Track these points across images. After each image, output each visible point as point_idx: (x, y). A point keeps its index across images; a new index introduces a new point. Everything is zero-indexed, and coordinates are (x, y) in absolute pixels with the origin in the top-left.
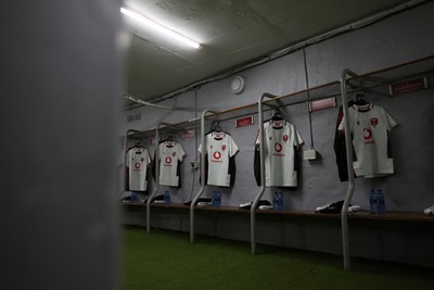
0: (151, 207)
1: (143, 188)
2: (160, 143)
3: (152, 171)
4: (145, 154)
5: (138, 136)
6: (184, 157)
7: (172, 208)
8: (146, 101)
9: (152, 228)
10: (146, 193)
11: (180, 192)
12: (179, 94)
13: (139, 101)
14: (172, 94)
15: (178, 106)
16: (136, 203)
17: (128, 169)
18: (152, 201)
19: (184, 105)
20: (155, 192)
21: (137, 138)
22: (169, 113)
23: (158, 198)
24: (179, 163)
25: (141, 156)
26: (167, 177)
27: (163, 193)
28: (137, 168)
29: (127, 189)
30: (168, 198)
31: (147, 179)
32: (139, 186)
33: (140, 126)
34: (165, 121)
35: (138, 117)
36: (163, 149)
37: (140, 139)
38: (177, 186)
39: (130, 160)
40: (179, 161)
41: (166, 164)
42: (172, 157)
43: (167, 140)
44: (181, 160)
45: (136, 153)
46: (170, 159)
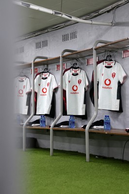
0: (90, 133)
1: (81, 112)
2: (98, 63)
3: (90, 94)
4: (82, 75)
5: (74, 56)
6: (125, 78)
7: (112, 135)
8: (80, 17)
9: (91, 156)
10: (85, 117)
11: (121, 116)
12: (118, 7)
13: (73, 19)
14: (110, 8)
15: (117, 20)
16: (74, 128)
17: (64, 92)
18: (91, 127)
19: (123, 20)
20: (94, 117)
21: (73, 59)
22: (107, 30)
23: (100, 123)
24: (120, 85)
25: (78, 78)
26: (107, 100)
27: (103, 118)
28: (74, 90)
29: (65, 113)
30: (108, 123)
31: (85, 102)
32: (77, 109)
33: (77, 45)
34: (103, 39)
35: (74, 35)
36: (102, 69)
37: (77, 59)
38: (118, 110)
39: (67, 82)
40: (119, 82)
41: (105, 86)
42: (111, 79)
43: (106, 60)
44: (121, 82)
45: (73, 74)
46: (109, 80)
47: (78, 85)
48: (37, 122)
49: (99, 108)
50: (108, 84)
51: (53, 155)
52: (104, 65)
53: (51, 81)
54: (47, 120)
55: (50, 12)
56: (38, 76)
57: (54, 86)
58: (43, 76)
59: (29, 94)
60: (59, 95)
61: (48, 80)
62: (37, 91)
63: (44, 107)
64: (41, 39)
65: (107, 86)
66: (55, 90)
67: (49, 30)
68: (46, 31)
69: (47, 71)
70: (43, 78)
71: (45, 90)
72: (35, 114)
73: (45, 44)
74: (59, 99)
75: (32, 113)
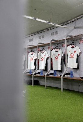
0: (63, 79)
1: (59, 69)
2: (68, 46)
3: (64, 61)
4: (60, 52)
5: (57, 43)
6: (80, 53)
7: (74, 80)
8: (59, 24)
9: (64, 89)
10: (61, 71)
11: (78, 71)
12: (77, 19)
13: (56, 25)
14: (73, 20)
15: (77, 26)
16: (56, 76)
17: (52, 59)
18: (64, 76)
19: (80, 25)
20: (65, 71)
21: (56, 44)
22: (72, 30)
23: (68, 74)
26: (71, 63)
27: (70, 72)
28: (56, 59)
29: (52, 69)
30: (72, 74)
31: (61, 64)
32: (57, 67)
33: (57, 38)
34: (70, 34)
35: (56, 33)
36: (69, 49)
37: (58, 44)
38: (77, 68)
39: (53, 55)
40: (77, 55)
41: (71, 57)
42: (74, 53)
43: (71, 44)
44: (79, 55)
45: (56, 51)
46: (73, 54)
47: (58, 56)
48: (39, 73)
49: (68, 67)
50: (72, 56)
51: (46, 89)
52: (71, 47)
53: (46, 54)
54: (44, 72)
55: (46, 22)
56: (40, 52)
57: (47, 56)
58: (42, 52)
59: (35, 60)
60: (49, 61)
61: (44, 54)
62: (39, 59)
63: (42, 66)
64: (41, 35)
65: (72, 57)
66: (48, 58)
67: (45, 30)
68: (44, 31)
69: (44, 49)
70: (42, 53)
71: (43, 59)
72: (38, 69)
73: (43, 37)
74: (49, 62)
75: (37, 69)
